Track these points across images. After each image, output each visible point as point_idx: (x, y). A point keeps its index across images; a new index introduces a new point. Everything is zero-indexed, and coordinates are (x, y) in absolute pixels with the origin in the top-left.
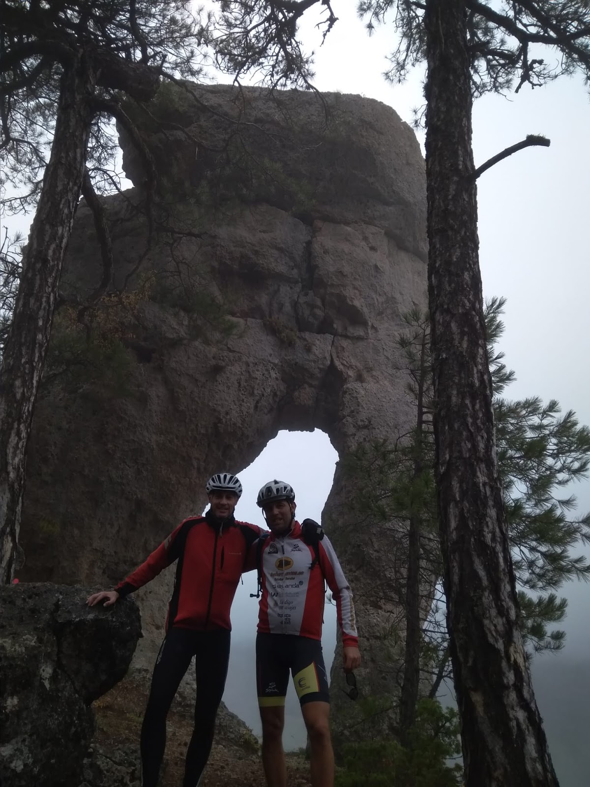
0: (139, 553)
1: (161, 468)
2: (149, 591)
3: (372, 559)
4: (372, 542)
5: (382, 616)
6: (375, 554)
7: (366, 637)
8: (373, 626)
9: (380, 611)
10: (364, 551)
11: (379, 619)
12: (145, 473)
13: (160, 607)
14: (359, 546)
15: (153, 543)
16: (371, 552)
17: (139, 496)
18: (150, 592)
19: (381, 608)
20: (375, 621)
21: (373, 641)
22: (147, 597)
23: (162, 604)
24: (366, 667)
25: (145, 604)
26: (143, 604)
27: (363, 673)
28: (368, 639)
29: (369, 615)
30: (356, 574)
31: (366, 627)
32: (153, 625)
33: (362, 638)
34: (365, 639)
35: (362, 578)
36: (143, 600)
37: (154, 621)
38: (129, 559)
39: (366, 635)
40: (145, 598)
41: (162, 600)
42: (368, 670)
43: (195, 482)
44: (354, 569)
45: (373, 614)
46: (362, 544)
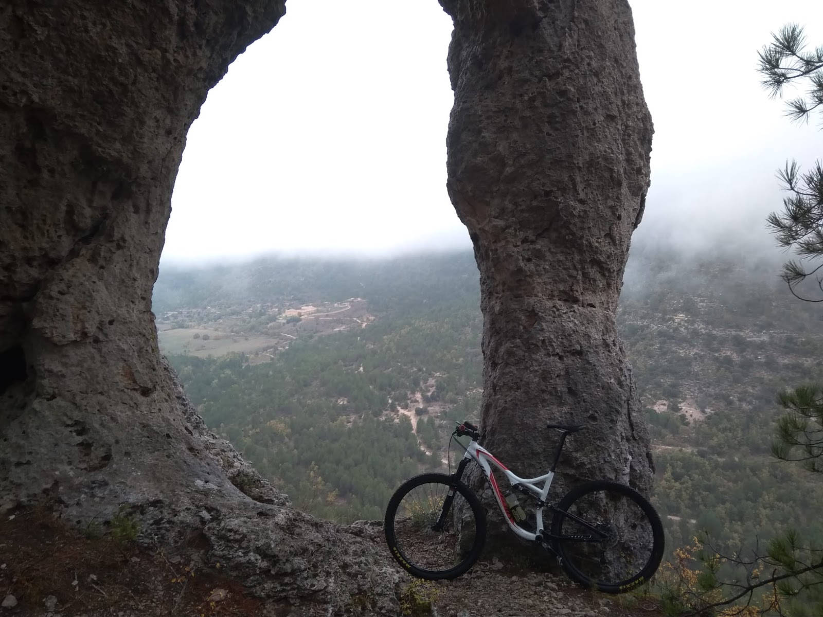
0: (60, 237)
1: (83, 17)
2: (107, 320)
3: (573, 216)
4: (575, 185)
5: (581, 315)
6: (579, 207)
7: (558, 354)
8: (570, 335)
9: (575, 306)
10: (557, 203)
11: (576, 321)
12: (41, 33)
13: (140, 351)
14: (548, 194)
15: (88, 212)
16: (572, 203)
17: (36, 98)
18: (111, 323)
19: (576, 301)
20: (571, 325)
21: (568, 360)
22: (106, 335)
23: (142, 341)
24: (561, 404)
25: (104, 350)
26: (100, 351)
27: (557, 415)
28: (561, 358)
29: (560, 316)
30: (538, 247)
31: (557, 337)
32: (135, 389)
33: (552, 358)
34: (557, 359)
35: (548, 254)
36: (96, 341)
37: (135, 382)
38: (37, 253)
39: (558, 351)
40: (101, 337)
41: (140, 333)
42: (565, 409)
43: (175, 60)
44: (532, 237)
45: (565, 313)
46: (555, 189)
